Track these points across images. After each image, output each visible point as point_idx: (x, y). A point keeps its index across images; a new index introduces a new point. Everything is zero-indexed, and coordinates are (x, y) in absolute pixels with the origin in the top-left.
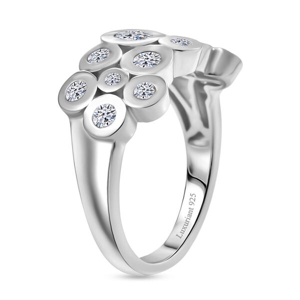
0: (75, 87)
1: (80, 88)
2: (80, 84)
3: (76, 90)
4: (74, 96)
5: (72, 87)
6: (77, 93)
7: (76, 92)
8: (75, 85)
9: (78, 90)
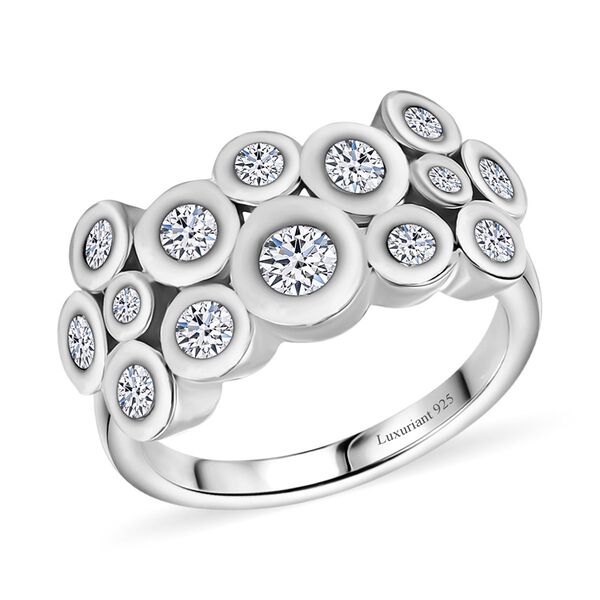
0: (488, 242)
1: (490, 233)
2: (482, 232)
3: (492, 241)
4: (505, 245)
5: (487, 247)
6: (499, 240)
7: (496, 241)
8: (482, 243)
9: (493, 238)
